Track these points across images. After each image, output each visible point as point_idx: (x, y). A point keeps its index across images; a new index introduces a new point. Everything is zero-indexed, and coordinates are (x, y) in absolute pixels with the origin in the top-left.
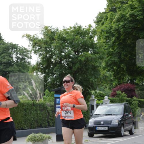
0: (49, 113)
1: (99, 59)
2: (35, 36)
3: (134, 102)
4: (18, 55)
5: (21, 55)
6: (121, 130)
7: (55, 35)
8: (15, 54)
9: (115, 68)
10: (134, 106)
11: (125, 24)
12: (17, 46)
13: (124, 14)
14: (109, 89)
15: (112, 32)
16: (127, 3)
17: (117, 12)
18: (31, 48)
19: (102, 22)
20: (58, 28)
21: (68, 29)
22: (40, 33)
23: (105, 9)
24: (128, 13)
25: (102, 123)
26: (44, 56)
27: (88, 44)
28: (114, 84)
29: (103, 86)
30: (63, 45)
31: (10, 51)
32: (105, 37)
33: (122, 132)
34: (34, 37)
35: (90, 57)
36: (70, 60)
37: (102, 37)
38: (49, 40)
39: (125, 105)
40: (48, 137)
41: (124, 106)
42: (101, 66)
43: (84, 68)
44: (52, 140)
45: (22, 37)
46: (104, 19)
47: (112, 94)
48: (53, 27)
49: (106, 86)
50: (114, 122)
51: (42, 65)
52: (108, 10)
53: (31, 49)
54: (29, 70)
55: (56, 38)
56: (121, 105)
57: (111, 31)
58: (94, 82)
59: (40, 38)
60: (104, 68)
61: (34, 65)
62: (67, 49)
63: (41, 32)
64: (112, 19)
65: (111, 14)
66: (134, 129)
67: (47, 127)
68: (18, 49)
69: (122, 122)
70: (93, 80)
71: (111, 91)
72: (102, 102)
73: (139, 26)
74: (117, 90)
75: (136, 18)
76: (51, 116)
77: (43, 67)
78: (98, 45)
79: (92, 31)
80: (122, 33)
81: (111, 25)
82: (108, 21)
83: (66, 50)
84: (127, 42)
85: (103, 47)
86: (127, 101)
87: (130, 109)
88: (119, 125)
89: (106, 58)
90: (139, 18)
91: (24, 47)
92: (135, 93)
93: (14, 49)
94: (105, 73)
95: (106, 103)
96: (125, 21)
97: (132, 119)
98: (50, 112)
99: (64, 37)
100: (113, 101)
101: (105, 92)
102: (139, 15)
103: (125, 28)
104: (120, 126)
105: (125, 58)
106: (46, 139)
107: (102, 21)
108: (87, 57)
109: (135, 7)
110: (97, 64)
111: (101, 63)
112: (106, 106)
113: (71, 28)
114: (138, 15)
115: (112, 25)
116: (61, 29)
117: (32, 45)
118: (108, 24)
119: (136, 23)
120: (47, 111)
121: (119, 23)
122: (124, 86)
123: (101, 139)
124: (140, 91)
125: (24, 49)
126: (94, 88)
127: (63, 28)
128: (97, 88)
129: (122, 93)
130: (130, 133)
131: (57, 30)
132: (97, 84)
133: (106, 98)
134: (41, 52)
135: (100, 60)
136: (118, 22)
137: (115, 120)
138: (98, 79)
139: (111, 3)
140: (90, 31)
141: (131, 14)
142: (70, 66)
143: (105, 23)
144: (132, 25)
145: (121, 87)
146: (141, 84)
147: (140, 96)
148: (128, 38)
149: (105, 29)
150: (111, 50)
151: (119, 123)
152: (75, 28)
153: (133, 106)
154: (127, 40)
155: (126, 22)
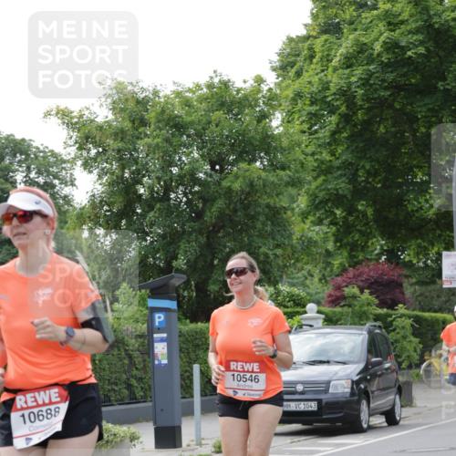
0: (130, 357)
1: (287, 184)
2: (86, 113)
3: (399, 322)
4: (33, 175)
5: (42, 174)
6: (359, 411)
7: (148, 109)
8: (22, 172)
9: (338, 212)
10: (398, 336)
11: (371, 75)
12: (29, 146)
13: (367, 41)
14: (320, 280)
15: (330, 99)
16: (375, 7)
17: (345, 35)
18: (73, 151)
19: (296, 67)
20: (158, 88)
21: (190, 90)
22: (101, 105)
23: (306, 25)
24: (378, 38)
25: (300, 388)
26: (115, 178)
27: (252, 137)
28: (336, 262)
29: (303, 272)
30: (175, 141)
31: (7, 161)
32: (308, 114)
33: (364, 415)
34: (81, 116)
35: (259, 178)
36: (196, 188)
37: (296, 117)
38: (130, 125)
39: (370, 332)
40: (128, 435)
41: (367, 336)
42: (293, 209)
43: (239, 213)
44: (141, 443)
45: (45, 116)
46: (301, 59)
47: (330, 296)
48: (141, 85)
49: (312, 271)
50: (336, 387)
51: (109, 206)
52: (314, 29)
53: (73, 156)
54: (66, 222)
55: (153, 120)
56: (360, 332)
57: (325, 97)
58: (272, 257)
59: (100, 120)
60: (304, 215)
61: (83, 205)
62: (188, 155)
63: (103, 99)
64: (327, 59)
65: (326, 41)
66: (402, 406)
67: (127, 401)
68: (32, 156)
69: (362, 386)
70: (270, 253)
71: (325, 288)
72: (299, 322)
73: (413, 81)
74: (344, 284)
75: (406, 53)
76: (137, 368)
77: (113, 212)
78: (285, 143)
79: (264, 97)
80: (360, 103)
81: (326, 75)
82: (316, 65)
83: (184, 159)
84: (378, 129)
85: (299, 145)
86: (377, 318)
87: (387, 343)
88: (352, 394)
89: (310, 183)
90: (416, 53)
91: (50, 148)
92: (403, 294)
93: (18, 155)
94: (308, 229)
95: (311, 326)
96: (367, 64)
97: (395, 374)
98: (136, 354)
99: (177, 116)
100: (334, 319)
101: (308, 290)
102: (415, 45)
103: (368, 87)
104: (356, 398)
105: (370, 183)
106: (121, 441)
107: (298, 64)
108: (249, 180)
109: (400, 18)
110: (280, 200)
111: (293, 200)
112: (313, 336)
113: (198, 87)
114: (411, 46)
115: (329, 77)
116: (167, 90)
117: (76, 143)
118: (317, 74)
119: (405, 70)
120: (126, 350)
121: (349, 70)
122: (369, 271)
123: (296, 439)
124: (417, 287)
125: (52, 155)
126: (272, 279)
127: (174, 88)
128: (281, 277)
129: (362, 292)
130: (387, 421)
131: (156, 93)
132: (281, 263)
133: (312, 310)
134: (105, 164)
135: (290, 188)
136: (348, 67)
137: (340, 378)
138: (284, 250)
139: (324, 6)
140: (260, 95)
141: (388, 40)
142: (198, 207)
143: (307, 71)
144: (390, 77)
145: (357, 273)
146: (421, 264)
147: (420, 303)
148: (378, 119)
149: (307, 90)
150: (326, 156)
151: (352, 388)
152: (210, 86)
153: (398, 333)
154: (376, 126)
155: (371, 67)
